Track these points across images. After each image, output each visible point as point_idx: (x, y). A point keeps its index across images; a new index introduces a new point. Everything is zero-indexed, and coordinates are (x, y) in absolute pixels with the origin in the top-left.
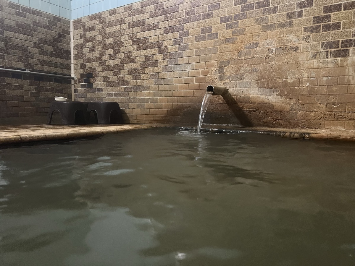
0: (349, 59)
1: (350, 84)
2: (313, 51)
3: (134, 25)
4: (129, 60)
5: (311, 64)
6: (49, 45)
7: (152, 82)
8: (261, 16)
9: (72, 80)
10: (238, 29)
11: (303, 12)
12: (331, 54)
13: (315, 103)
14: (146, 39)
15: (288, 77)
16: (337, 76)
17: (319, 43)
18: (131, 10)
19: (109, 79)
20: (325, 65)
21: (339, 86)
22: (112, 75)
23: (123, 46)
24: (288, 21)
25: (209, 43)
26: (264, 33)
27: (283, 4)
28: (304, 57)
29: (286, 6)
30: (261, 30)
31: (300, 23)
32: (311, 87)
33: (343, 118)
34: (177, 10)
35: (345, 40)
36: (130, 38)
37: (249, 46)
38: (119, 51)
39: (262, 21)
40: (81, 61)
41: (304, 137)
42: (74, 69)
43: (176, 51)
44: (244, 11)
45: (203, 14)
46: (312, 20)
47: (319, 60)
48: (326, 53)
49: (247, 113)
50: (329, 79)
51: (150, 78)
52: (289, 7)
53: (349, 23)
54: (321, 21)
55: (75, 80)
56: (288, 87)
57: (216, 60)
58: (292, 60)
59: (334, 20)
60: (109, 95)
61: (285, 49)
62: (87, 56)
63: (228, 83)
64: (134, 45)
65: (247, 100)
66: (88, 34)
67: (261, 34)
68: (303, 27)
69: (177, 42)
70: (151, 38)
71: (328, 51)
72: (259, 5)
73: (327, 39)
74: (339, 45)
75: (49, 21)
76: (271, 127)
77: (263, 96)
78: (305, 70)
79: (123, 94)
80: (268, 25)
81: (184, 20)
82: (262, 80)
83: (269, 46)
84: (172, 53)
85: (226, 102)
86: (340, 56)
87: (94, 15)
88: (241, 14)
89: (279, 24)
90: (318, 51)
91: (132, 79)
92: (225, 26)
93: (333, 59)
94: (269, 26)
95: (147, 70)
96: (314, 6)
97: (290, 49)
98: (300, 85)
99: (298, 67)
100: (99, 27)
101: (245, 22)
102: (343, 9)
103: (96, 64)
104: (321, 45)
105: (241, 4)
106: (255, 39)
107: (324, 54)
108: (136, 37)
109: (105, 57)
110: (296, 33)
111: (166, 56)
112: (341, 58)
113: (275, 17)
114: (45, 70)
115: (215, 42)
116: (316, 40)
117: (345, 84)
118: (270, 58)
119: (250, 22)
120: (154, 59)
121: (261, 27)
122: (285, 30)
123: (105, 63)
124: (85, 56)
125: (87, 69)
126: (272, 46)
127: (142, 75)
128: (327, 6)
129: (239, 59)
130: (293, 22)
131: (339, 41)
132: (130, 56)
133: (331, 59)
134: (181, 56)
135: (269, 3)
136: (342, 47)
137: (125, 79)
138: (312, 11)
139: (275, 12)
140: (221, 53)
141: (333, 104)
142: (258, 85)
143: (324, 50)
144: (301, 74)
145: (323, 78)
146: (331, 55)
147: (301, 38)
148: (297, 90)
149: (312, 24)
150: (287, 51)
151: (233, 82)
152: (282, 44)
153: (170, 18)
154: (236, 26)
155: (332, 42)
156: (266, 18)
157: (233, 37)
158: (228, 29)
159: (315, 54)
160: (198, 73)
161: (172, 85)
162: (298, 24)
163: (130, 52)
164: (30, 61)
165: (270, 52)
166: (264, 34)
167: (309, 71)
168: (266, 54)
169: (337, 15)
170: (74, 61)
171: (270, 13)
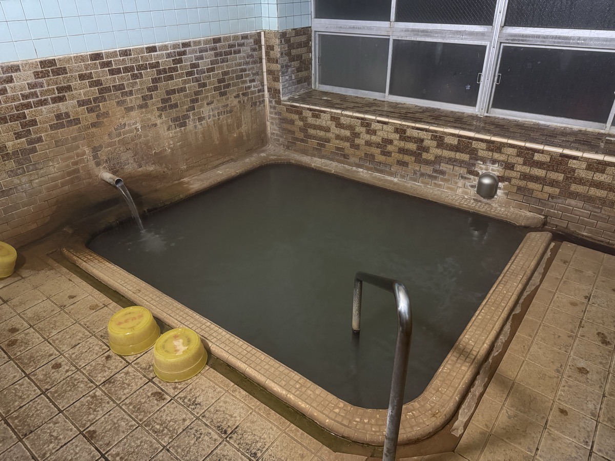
0: (187, 128)
2: (167, 125)
5: (168, 135)
8: (120, 99)
10: (101, 112)
11: (152, 95)
15: (156, 148)
16: (184, 141)
20: (176, 134)
24: (144, 102)
25: (70, 130)
27: (136, 88)
28: (162, 131)
29: (139, 90)
30: (124, 112)
32: (171, 152)
34: (4, 92)
35: (183, 115)
37: (118, 128)
39: (122, 103)
44: (103, 94)
45: (52, 97)
46: (161, 101)
47: (172, 132)
50: (181, 143)
52: (142, 91)
53: (182, 102)
54: (166, 102)
56: (158, 156)
57: (87, 146)
58: (155, 134)
59: (173, 101)
61: (148, 126)
68: (156, 108)
78: (165, 140)
81: (22, 106)
82: (137, 156)
83: (135, 126)
84: (17, 150)
86: (183, 126)
88: (100, 96)
89: (137, 106)
92: (86, 111)
94: (130, 108)
96: (159, 90)
97: (151, 126)
99: (160, 139)
101: (106, 105)
102: (177, 92)
104: (170, 120)
106: (120, 120)
110: (152, 112)
111: (7, 157)
113: (133, 99)
115: (79, 128)
116: (167, 117)
117: (189, 144)
118: (138, 135)
119: (112, 104)
121: (123, 109)
128: (167, 91)
129: (111, 141)
130: (147, 104)
131: (180, 116)
135: (124, 87)
136: (182, 120)
138: (159, 95)
139: (131, 95)
140: (90, 139)
143: (173, 124)
144: (163, 144)
145: (177, 144)
146: (178, 127)
147: (156, 116)
148: (163, 156)
149: (161, 104)
151: (111, 164)
152: (144, 122)
154: (98, 110)
155: (176, 117)
156: (126, 101)
157: (98, 121)
158: (90, 113)
159: (169, 127)
160: (67, 165)
161: (32, 189)
162: (151, 105)
165: (137, 130)
166: (127, 115)
167: (168, 140)
168: (134, 133)
169: (174, 97)
171: (128, 96)
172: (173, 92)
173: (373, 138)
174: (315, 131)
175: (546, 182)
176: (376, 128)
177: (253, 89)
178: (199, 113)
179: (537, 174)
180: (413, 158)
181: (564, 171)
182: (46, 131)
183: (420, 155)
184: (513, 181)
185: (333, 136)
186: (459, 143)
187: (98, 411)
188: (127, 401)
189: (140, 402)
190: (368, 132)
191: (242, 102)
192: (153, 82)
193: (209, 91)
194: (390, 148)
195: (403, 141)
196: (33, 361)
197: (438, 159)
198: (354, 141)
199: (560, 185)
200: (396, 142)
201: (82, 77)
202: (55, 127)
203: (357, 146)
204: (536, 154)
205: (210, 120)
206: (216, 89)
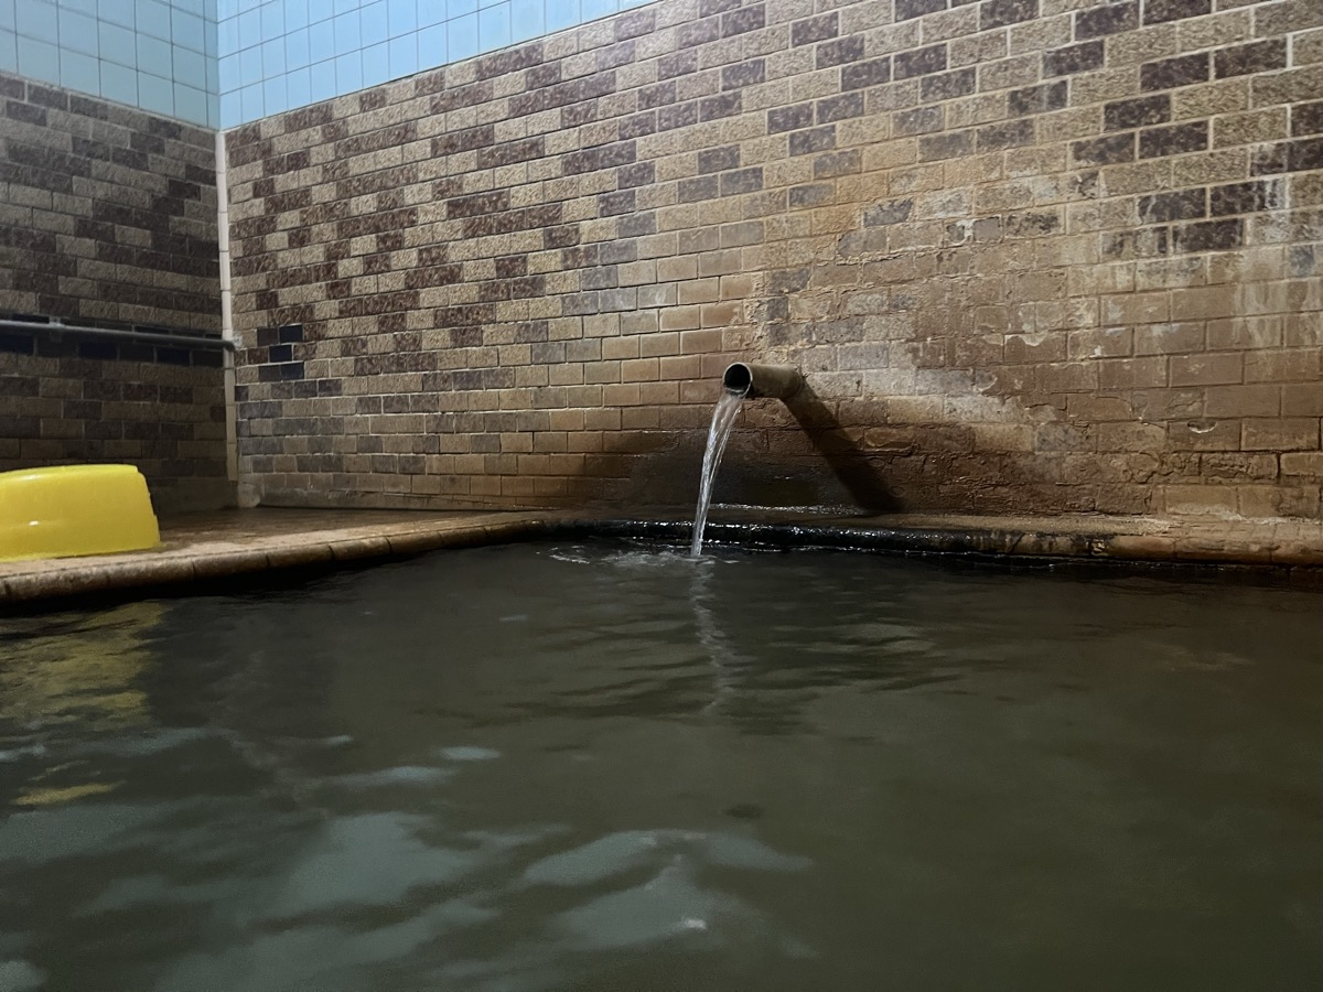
0: (1242, 256)
1: (1251, 347)
2: (1111, 229)
3: (453, 146)
4: (436, 273)
5: (1106, 277)
6: (137, 224)
7: (523, 352)
8: (916, 104)
9: (226, 353)
10: (835, 153)
11: (1066, 88)
12: (1175, 240)
13: (1127, 421)
14: (498, 197)
15: (1026, 327)
16: (1201, 320)
17: (1132, 200)
18: (442, 89)
19: (364, 345)
20: (1156, 281)
21: (1211, 355)
22: (376, 330)
23: (413, 224)
24: (1014, 121)
25: (728, 207)
26: (927, 167)
27: (995, 61)
28: (1077, 252)
30: (919, 157)
31: (1059, 129)
32: (1108, 361)
33: (1231, 475)
34: (608, 88)
35: (1225, 188)
36: (439, 192)
37: (878, 215)
38: (397, 242)
39: (919, 121)
40: (260, 281)
41: (1091, 548)
42: (233, 313)
43: (610, 237)
44: (857, 88)
45: (706, 101)
46: (1103, 117)
47: (1135, 264)
48: (1157, 234)
49: (875, 464)
50: (1175, 330)
51: (515, 339)
52: (1017, 72)
53: (1238, 122)
54: (1134, 118)
55: (235, 352)
56: (1027, 363)
57: (760, 267)
58: (1035, 264)
59: (1181, 113)
60: (368, 404)
61: (1008, 224)
62: (279, 261)
63: (805, 353)
64: (455, 218)
65: (875, 416)
66: (285, 182)
67: (920, 170)
68: (1072, 144)
69: (612, 205)
70: (517, 192)
71: (1165, 228)
72: (907, 66)
73: (1159, 183)
74: (1204, 204)
75: (133, 134)
76: (969, 512)
77: (936, 399)
78: (1083, 299)
79: (417, 401)
80: (945, 138)
81: (635, 124)
82: (929, 339)
83: (950, 215)
84: (596, 246)
85: (801, 421)
86: (1211, 245)
87: (303, 111)
88: (844, 97)
89: (982, 134)
90: (1128, 229)
91: (449, 344)
92: (788, 146)
93: (1185, 256)
94: (947, 140)
95: (504, 310)
96: (1106, 64)
97: (1026, 224)
98: (1070, 356)
99: (1060, 289)
100: (323, 153)
101: (857, 128)
102: (1212, 72)
103: (315, 291)
104: (1137, 208)
105: (842, 61)
106: (896, 188)
107: (1149, 240)
108: (460, 187)
109: (347, 265)
110: (1044, 164)
111: (572, 260)
112: (1213, 253)
113: (968, 106)
114: (122, 316)
115: (753, 201)
116: (1122, 188)
117: (1234, 347)
118: (955, 256)
119: (878, 126)
120: (531, 268)
121: (917, 144)
122: (1005, 153)
123: (349, 288)
124: (274, 261)
125: (283, 311)
126: (960, 214)
127: (487, 329)
128: (1155, 65)
129: (842, 262)
130: (1032, 127)
131: (1203, 190)
132: (441, 258)
133: (1176, 256)
134: (627, 255)
135: (942, 58)
136: (1215, 213)
137: (425, 345)
138: (1102, 85)
139: (968, 90)
140: (776, 244)
141: (1193, 421)
142: (916, 356)
143: (1151, 226)
144: (1069, 316)
145: (1150, 331)
146: (1179, 244)
147: (1062, 184)
148: (1056, 373)
149: (1102, 129)
150: (1018, 231)
151: (822, 349)
152: (996, 204)
153: (586, 116)
154: (827, 144)
155: (1177, 194)
156: (936, 113)
157: (818, 182)
158: (796, 155)
159: (1119, 239)
160: (693, 316)
161: (600, 363)
162: (1051, 130)
163: (441, 246)
164: (65, 286)
165: (956, 234)
166: (929, 170)
167: (1099, 302)
168: (940, 245)
169: (1191, 95)
170: (232, 282)
172: (1195, 68)
182: (668, 202)
192: (1084, 30)
201: (802, 34)
202: (690, 192)
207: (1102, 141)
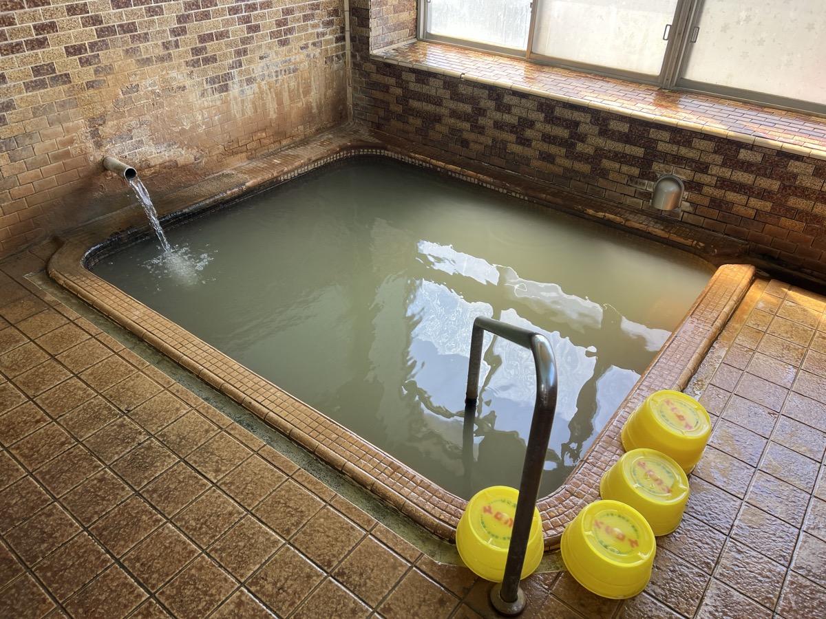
0: (230, 94)
1: (236, 118)
2: (200, 89)
5: (202, 104)
8: (130, 45)
11: (178, 42)
16: (225, 113)
17: (203, 79)
20: (213, 103)
21: (228, 122)
24: (166, 52)
25: (55, 92)
27: (154, 30)
29: (158, 32)
30: (136, 66)
31: (180, 56)
32: (207, 129)
35: (223, 74)
37: (127, 90)
39: (133, 52)
44: (104, 37)
45: (28, 40)
46: (190, 52)
47: (208, 99)
48: (211, 89)
50: (220, 117)
52: (162, 35)
53: (223, 54)
54: (199, 53)
56: (187, 135)
57: (81, 118)
58: (183, 103)
59: (210, 51)
61: (172, 90)
63: (112, 149)
67: (138, 72)
68: (184, 62)
71: (213, 87)
72: (123, 29)
73: (209, 74)
74: (220, 79)
77: (163, 154)
78: (198, 111)
82: (156, 134)
83: (153, 88)
86: (223, 91)
88: (99, 41)
89: (156, 58)
90: (204, 88)
92: (79, 63)
93: (219, 95)
94: (145, 60)
96: (188, 34)
97: (177, 89)
98: (197, 130)
99: (190, 110)
101: (109, 55)
102: (215, 39)
104: (205, 82)
105: (94, 25)
106: (131, 79)
110: (178, 68)
112: (224, 94)
113: (149, 47)
115: (68, 88)
116: (200, 76)
117: (232, 119)
118: (158, 103)
119: (118, 54)
121: (134, 61)
122: (166, 64)
126: (156, 88)
128: (201, 35)
129: (118, 111)
130: (171, 55)
131: (219, 75)
135: (135, 27)
136: (223, 82)
138: (188, 41)
139: (148, 41)
140: (86, 106)
142: (153, 141)
143: (209, 87)
144: (195, 118)
145: (215, 118)
146: (216, 92)
147: (185, 75)
148: (195, 136)
149: (191, 56)
150: (175, 92)
151: (118, 146)
152: (166, 83)
154: (97, 62)
155: (213, 77)
156: (138, 49)
157: (98, 78)
158: (84, 67)
159: (203, 92)
160: (53, 145)
162: (177, 56)
165: (157, 95)
166: (142, 71)
167: (202, 112)
168: (152, 100)
169: (212, 46)
171: (141, 42)
172: (209, 37)
173: (506, 117)
174: (420, 103)
175: (753, 192)
176: (511, 103)
177: (328, 37)
178: (247, 71)
179: (741, 180)
180: (563, 151)
181: (781, 177)
182: (20, 93)
183: (573, 145)
184: (706, 189)
185: (446, 112)
186: (630, 130)
187: (109, 500)
188: (150, 487)
189: (168, 487)
190: (498, 109)
191: (312, 56)
192: (179, 21)
193: (263, 37)
194: (529, 133)
195: (549, 123)
196: (13, 428)
197: (600, 153)
198: (477, 120)
199: (772, 198)
200: (538, 125)
201: (72, 10)
202: (32, 87)
203: (480, 128)
204: (742, 150)
205: (265, 82)
206: (273, 35)
207: (192, 60)
